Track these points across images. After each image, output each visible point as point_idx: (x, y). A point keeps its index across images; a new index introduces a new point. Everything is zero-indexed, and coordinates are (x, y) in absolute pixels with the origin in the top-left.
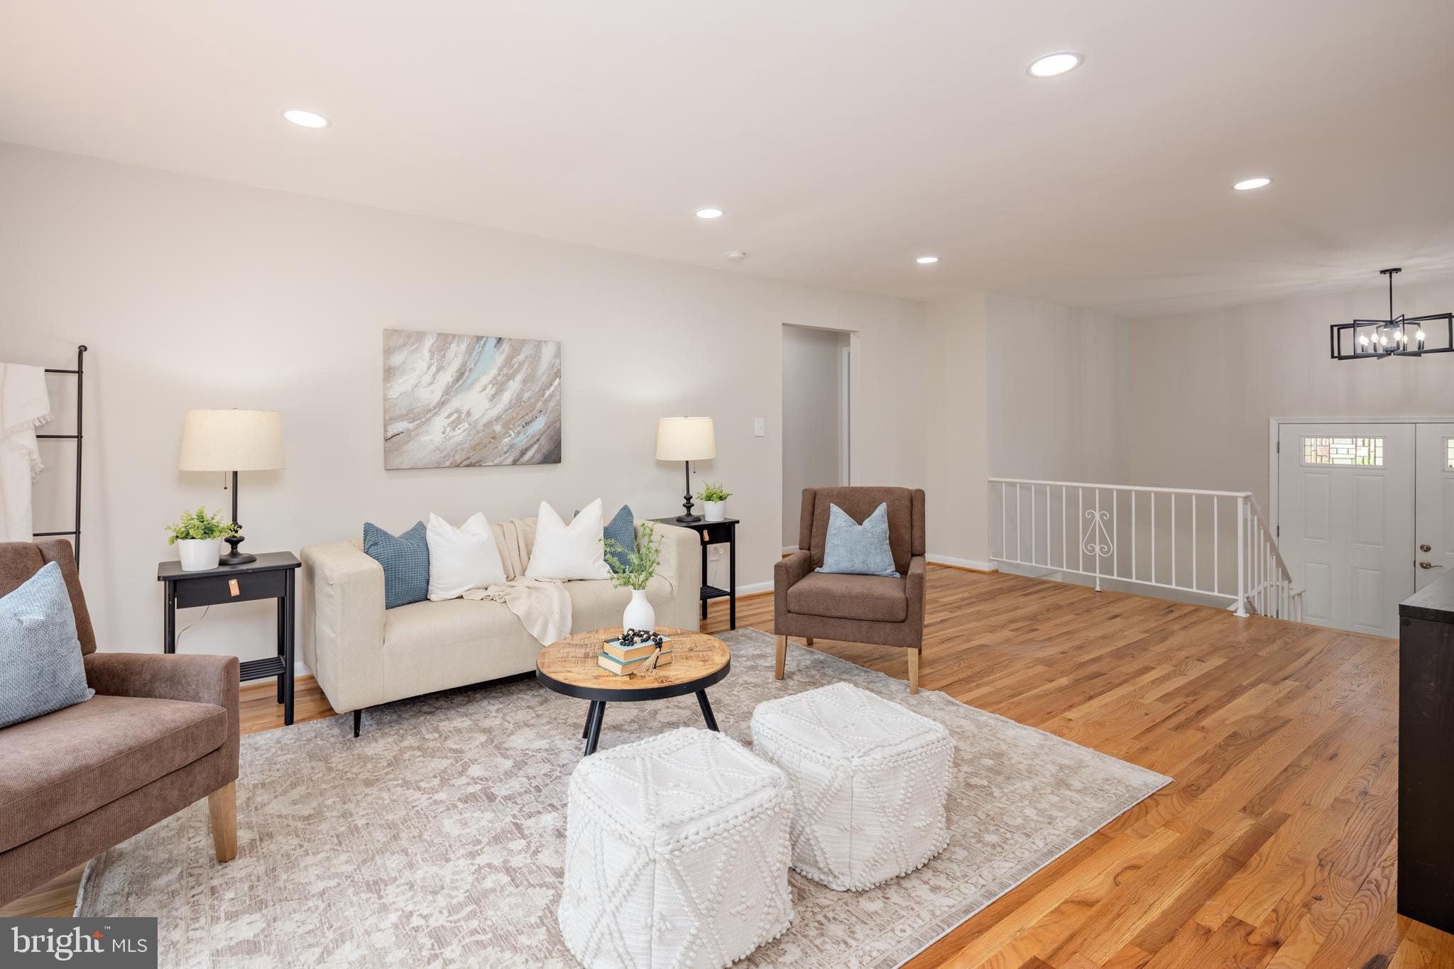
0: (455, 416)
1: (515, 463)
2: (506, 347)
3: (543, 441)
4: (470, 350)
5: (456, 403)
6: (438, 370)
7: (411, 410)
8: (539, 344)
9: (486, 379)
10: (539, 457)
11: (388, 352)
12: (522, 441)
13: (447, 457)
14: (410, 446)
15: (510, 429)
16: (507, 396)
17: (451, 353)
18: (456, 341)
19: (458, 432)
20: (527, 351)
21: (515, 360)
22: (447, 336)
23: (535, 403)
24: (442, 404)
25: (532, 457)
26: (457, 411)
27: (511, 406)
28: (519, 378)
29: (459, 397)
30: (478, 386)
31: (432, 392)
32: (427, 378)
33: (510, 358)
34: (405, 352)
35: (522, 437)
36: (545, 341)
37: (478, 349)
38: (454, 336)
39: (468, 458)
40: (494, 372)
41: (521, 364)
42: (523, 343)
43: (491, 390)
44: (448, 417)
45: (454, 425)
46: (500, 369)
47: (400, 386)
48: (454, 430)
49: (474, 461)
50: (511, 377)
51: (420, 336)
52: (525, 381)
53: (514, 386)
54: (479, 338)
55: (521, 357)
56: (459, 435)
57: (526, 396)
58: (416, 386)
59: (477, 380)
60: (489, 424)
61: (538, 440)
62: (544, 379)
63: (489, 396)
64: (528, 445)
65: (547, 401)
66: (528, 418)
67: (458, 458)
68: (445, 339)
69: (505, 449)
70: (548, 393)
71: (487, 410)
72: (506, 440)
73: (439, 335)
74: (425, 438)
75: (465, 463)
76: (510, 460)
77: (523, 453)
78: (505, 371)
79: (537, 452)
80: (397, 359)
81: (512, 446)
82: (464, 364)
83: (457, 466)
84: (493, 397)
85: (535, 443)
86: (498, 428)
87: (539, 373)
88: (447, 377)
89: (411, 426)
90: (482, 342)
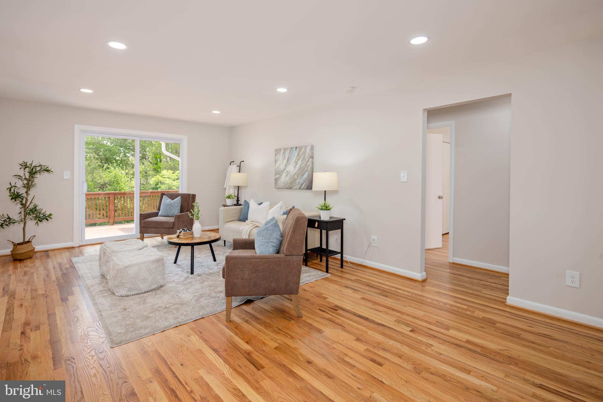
0: (287, 173)
1: (300, 189)
2: (298, 149)
3: (307, 181)
4: (290, 151)
5: (287, 169)
6: (284, 159)
7: (279, 172)
8: (306, 147)
9: (293, 161)
10: (306, 187)
11: (276, 155)
12: (301, 181)
13: (285, 185)
14: (279, 182)
15: (298, 177)
16: (298, 166)
17: (286, 154)
18: (287, 150)
19: (287, 178)
20: (303, 150)
21: (300, 154)
22: (285, 148)
23: (305, 168)
24: (284, 169)
25: (304, 187)
26: (287, 172)
27: (299, 170)
28: (301, 159)
29: (288, 167)
30: (291, 164)
31: (283, 166)
32: (282, 162)
33: (299, 153)
34: (278, 155)
35: (301, 180)
36: (307, 146)
37: (292, 152)
38: (287, 148)
39: (289, 186)
40: (295, 158)
41: (301, 155)
42: (302, 147)
43: (294, 165)
44: (285, 173)
45: (287, 175)
46: (296, 158)
47: (277, 165)
48: (286, 177)
49: (290, 187)
50: (299, 160)
51: (280, 149)
52: (302, 161)
53: (300, 162)
54: (292, 148)
55: (301, 153)
56: (287, 179)
57: (302, 166)
58: (280, 165)
59: (291, 162)
60: (294, 176)
61: (305, 181)
62: (307, 159)
63: (294, 166)
64: (303, 183)
65: (308, 167)
66: (303, 173)
67: (287, 186)
68: (285, 149)
69: (297, 184)
70: (308, 164)
71: (293, 171)
72: (298, 181)
73: (284, 149)
74: (281, 180)
75: (289, 188)
76: (298, 188)
77: (302, 185)
78: (297, 158)
79: (305, 185)
80: (277, 157)
81: (299, 183)
82: (289, 157)
83: (287, 189)
84: (295, 166)
85: (304, 182)
86: (296, 177)
87: (306, 157)
88: (285, 161)
89: (279, 176)
90: (292, 149)
